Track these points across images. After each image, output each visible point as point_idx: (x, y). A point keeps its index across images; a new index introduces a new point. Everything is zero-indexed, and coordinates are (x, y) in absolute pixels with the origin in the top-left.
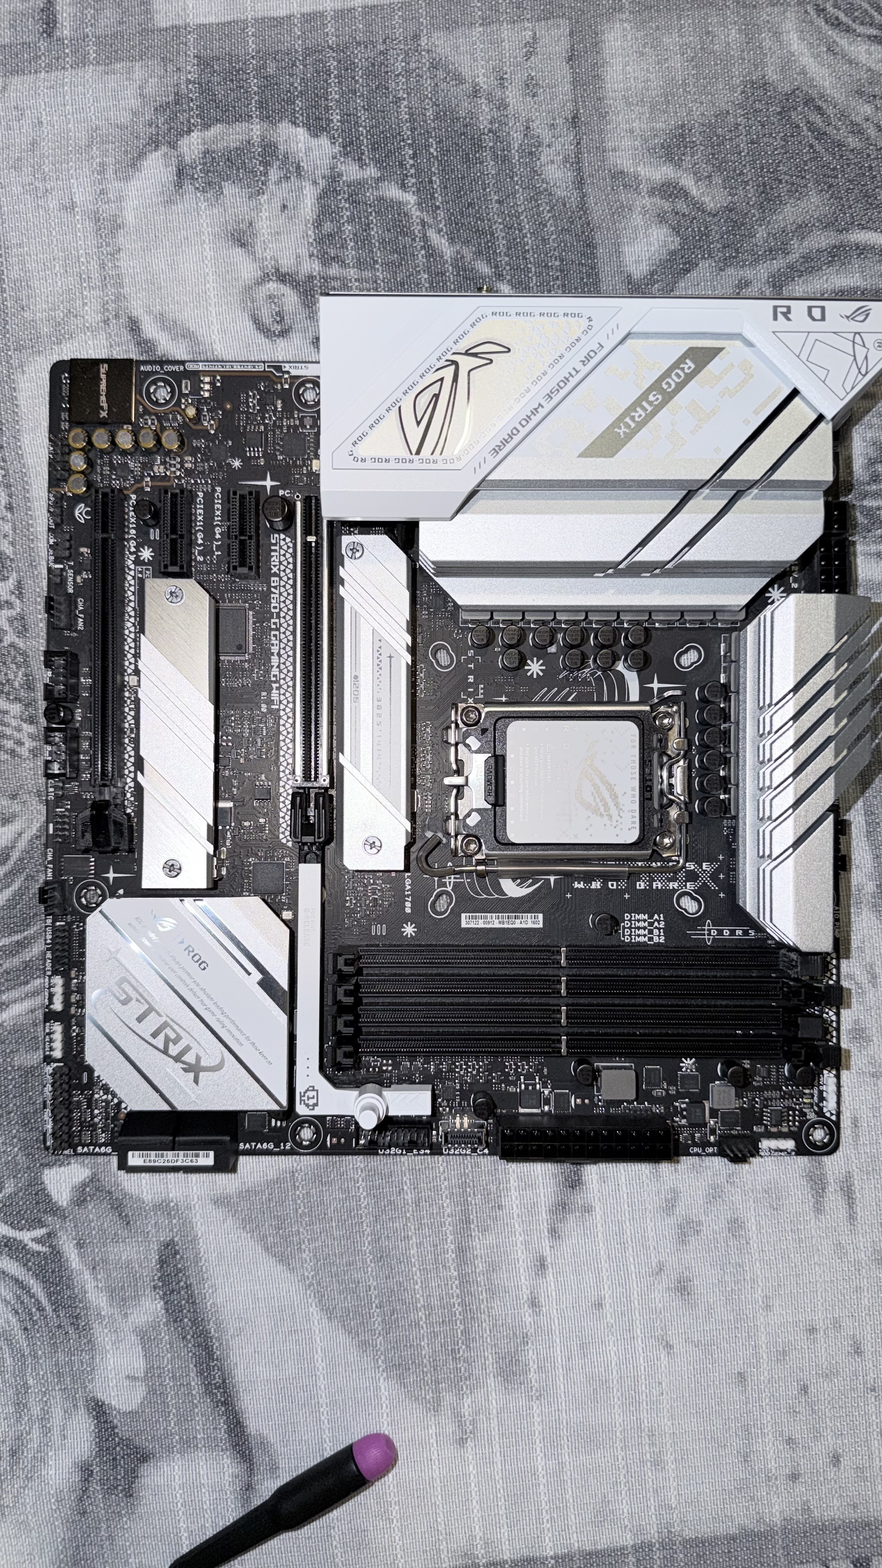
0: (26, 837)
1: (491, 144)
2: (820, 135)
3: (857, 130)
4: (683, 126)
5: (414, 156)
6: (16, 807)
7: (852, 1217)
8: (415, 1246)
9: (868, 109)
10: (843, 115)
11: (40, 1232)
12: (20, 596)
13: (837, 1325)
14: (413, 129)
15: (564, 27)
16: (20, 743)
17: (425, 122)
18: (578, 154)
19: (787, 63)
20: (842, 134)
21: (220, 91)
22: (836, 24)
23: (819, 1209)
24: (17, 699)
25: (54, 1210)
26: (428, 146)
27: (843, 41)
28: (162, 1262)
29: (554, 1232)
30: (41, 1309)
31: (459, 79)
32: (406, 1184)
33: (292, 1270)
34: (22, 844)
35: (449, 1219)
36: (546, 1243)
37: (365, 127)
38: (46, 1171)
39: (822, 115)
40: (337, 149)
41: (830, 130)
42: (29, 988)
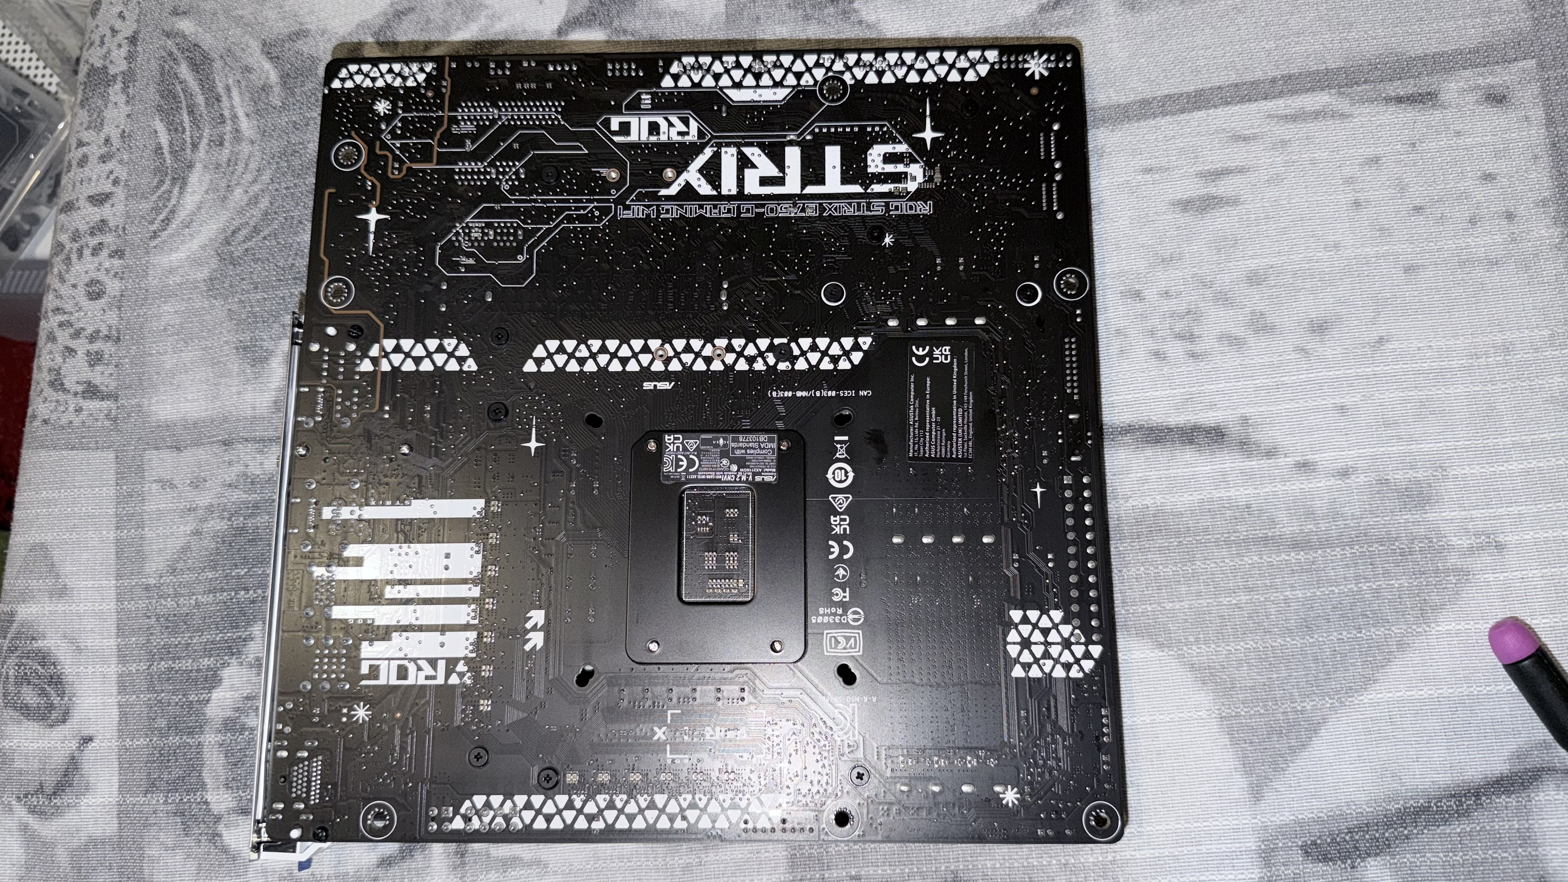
1: (242, 519)
2: (256, 230)
3: (254, 200)
4: (237, 348)
5: (246, 589)
7: (1241, 170)
8: (1294, 593)
9: (238, 192)
10: (241, 212)
13: (1350, 181)
14: (223, 590)
15: (152, 455)
17: (217, 578)
18: (255, 440)
19: (196, 262)
20: (256, 212)
21: (177, 773)
22: (167, 221)
23: (1235, 202)
26: (239, 577)
27: (182, 214)
28: (1325, 858)
29: (1271, 453)
31: (186, 549)
32: (1231, 601)
33: (1325, 720)
35: (1265, 557)
36: (1282, 461)
37: (217, 634)
39: (239, 229)
40: (234, 661)
41: (252, 223)
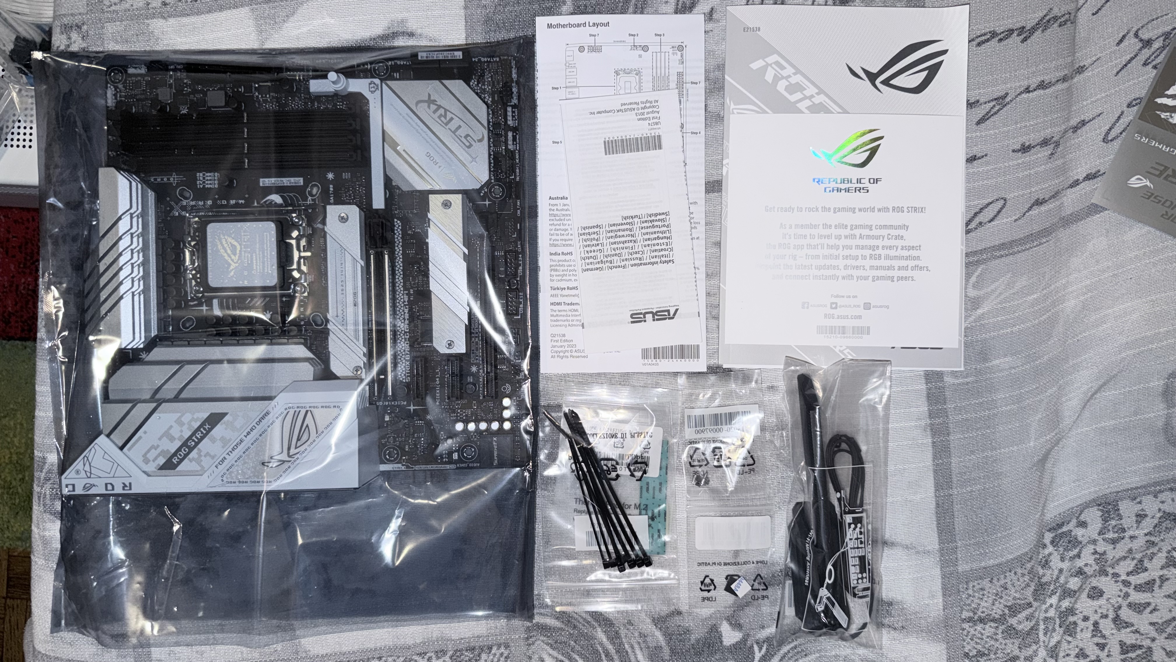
0: (551, 652)
6: (536, 656)
11: (756, 648)
12: (425, 653)
16: (502, 654)
24: (479, 655)
25: (744, 640)
30: (795, 647)
34: (555, 653)
38: (724, 643)
42: (629, 651)
